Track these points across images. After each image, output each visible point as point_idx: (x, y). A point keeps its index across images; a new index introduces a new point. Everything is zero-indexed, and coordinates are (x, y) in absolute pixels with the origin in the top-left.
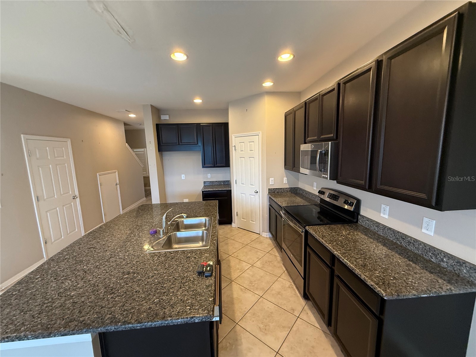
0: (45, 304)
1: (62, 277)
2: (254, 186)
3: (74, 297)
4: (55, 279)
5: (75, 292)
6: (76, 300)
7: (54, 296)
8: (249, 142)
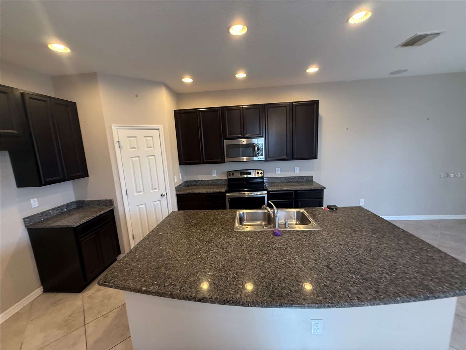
0: (415, 252)
1: (389, 261)
2: (158, 190)
3: (396, 242)
4: (395, 264)
5: (392, 244)
6: (396, 240)
7: (407, 252)
8: (145, 137)
